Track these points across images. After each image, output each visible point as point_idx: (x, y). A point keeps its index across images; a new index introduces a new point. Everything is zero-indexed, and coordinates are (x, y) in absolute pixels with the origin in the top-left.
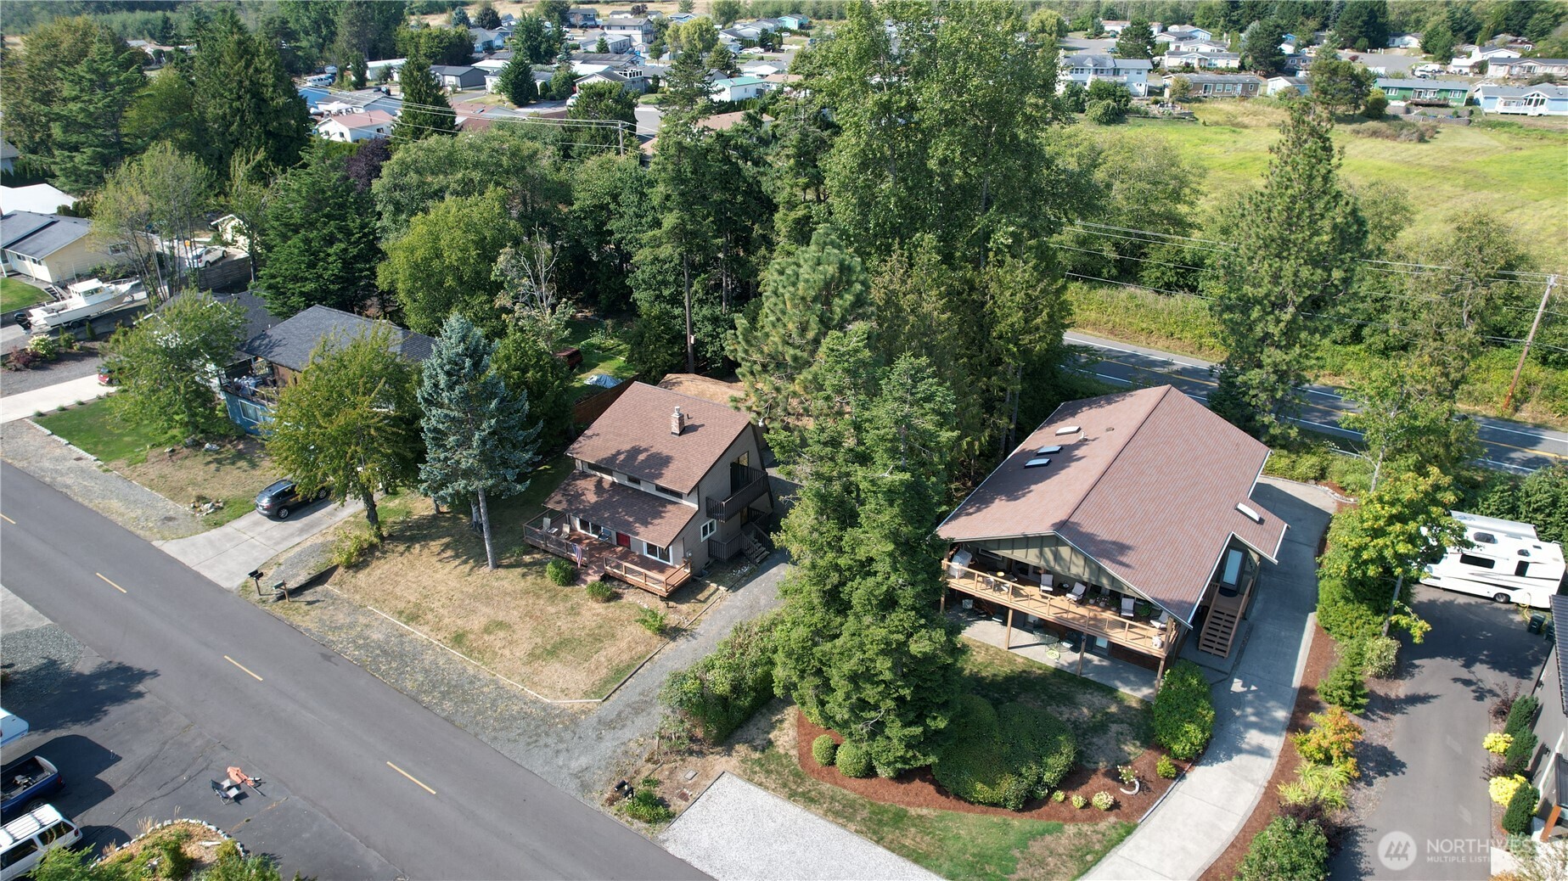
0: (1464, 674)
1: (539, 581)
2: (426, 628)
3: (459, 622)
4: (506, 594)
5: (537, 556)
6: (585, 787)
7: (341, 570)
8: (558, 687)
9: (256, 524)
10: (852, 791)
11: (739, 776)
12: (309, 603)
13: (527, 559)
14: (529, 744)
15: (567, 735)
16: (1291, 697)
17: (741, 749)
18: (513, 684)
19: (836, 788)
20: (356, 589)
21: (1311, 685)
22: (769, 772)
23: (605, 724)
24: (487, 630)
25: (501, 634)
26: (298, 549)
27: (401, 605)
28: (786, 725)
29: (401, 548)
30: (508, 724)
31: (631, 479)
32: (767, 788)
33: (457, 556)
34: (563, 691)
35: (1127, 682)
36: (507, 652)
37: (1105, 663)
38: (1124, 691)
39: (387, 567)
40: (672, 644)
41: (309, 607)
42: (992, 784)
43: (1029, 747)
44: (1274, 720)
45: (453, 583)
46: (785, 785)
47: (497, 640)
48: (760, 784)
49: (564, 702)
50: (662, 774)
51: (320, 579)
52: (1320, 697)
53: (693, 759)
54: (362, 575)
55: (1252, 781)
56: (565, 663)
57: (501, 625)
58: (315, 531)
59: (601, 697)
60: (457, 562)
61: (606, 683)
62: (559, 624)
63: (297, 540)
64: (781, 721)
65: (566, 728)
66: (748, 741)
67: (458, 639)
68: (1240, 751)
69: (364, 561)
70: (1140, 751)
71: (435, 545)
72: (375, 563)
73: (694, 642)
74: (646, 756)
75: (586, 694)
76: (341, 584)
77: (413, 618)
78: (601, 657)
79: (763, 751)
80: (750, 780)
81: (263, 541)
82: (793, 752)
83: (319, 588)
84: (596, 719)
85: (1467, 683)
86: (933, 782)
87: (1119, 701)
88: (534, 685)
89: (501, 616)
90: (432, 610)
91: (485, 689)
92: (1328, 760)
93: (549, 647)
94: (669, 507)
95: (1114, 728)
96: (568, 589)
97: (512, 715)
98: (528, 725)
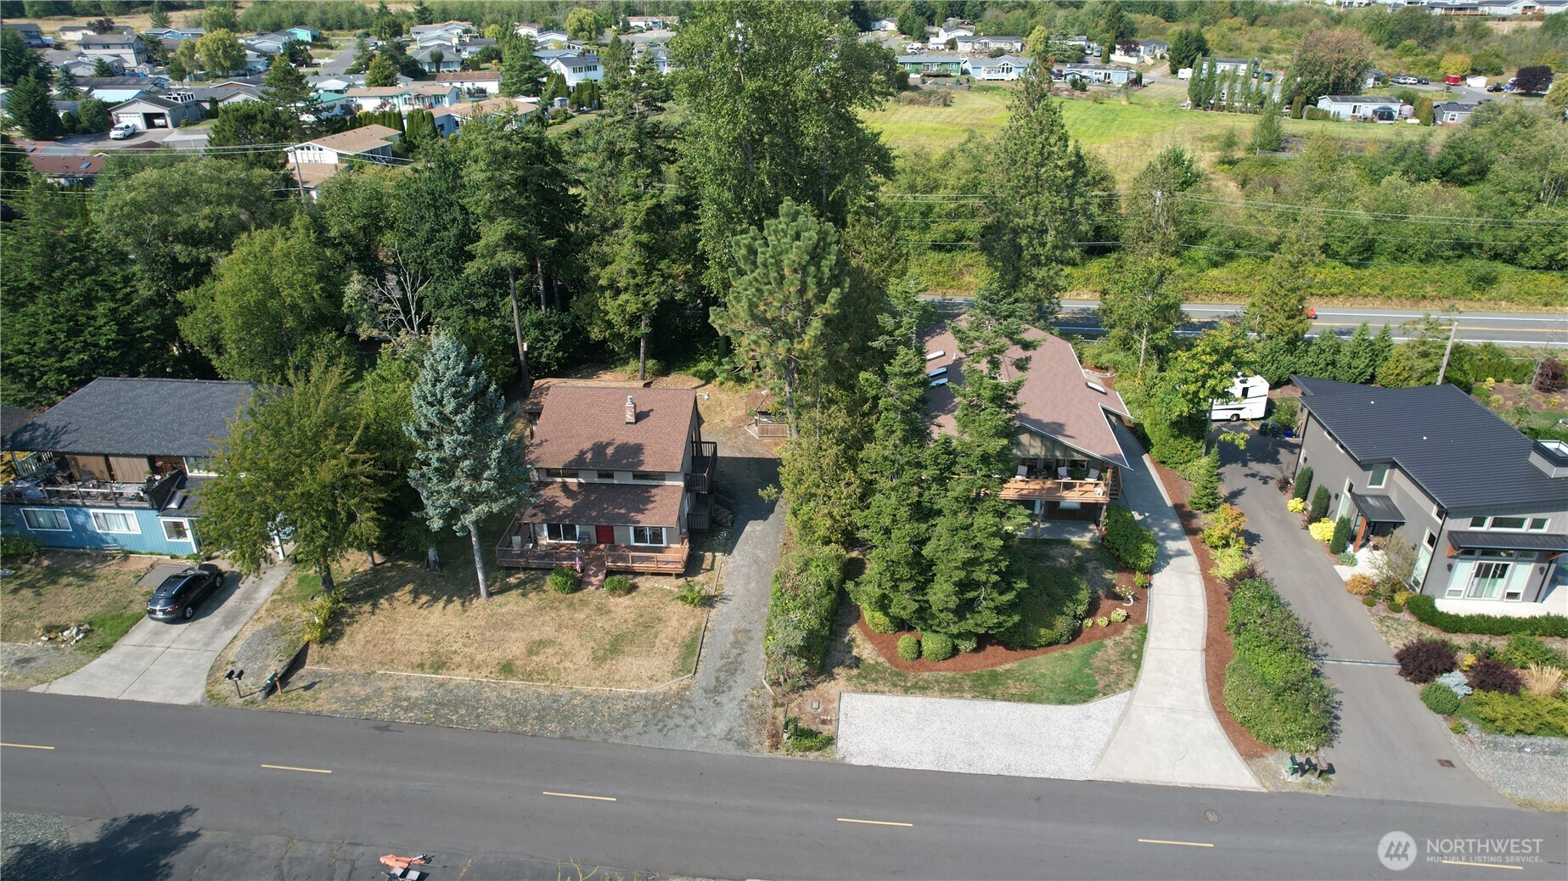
0: (1246, 470)
1: (544, 596)
2: (463, 671)
3: (496, 654)
4: (523, 616)
5: (521, 576)
6: (743, 744)
7: (314, 648)
8: (644, 675)
9: (157, 633)
10: (946, 672)
11: (854, 691)
12: (307, 688)
13: (512, 580)
14: (660, 730)
15: (688, 711)
16: (1173, 513)
17: (840, 671)
18: (596, 689)
19: (935, 673)
20: (349, 660)
21: (1179, 502)
22: (875, 680)
23: (711, 691)
24: (530, 652)
25: (550, 651)
26: (238, 644)
27: (416, 659)
28: (859, 641)
29: (367, 607)
30: (625, 721)
31: (600, 476)
32: (883, 693)
33: (435, 599)
34: (651, 679)
35: (1073, 534)
36: (567, 664)
37: (1047, 525)
38: (1075, 539)
39: (366, 629)
40: (714, 612)
41: (310, 692)
42: (1050, 626)
43: (1060, 592)
44: (1174, 531)
45: (457, 623)
46: (895, 685)
47: (547, 657)
48: (876, 692)
49: (659, 688)
50: (794, 712)
51: (297, 662)
52: (1189, 508)
53: (807, 693)
54: (343, 645)
55: (1192, 573)
56: (635, 655)
57: (542, 643)
58: (244, 619)
59: (689, 672)
60: (441, 604)
61: (685, 659)
62: (599, 625)
63: (230, 634)
64: (853, 640)
65: (681, 707)
66: (841, 663)
67: (507, 669)
68: (1171, 557)
69: (334, 631)
70: (1116, 576)
71: (404, 594)
72: (348, 630)
73: (731, 603)
74: (771, 703)
75: (674, 674)
76: (324, 660)
77: (439, 666)
78: (663, 639)
79: (858, 667)
80: (866, 691)
81: (186, 646)
82: (881, 660)
83: (302, 672)
84: (701, 691)
85: (1253, 475)
86: (1000, 643)
87: (1078, 547)
88: (620, 682)
89: (536, 636)
90: (455, 652)
91: (575, 702)
92: (1227, 545)
93: (608, 647)
94: (654, 491)
95: (1090, 566)
96: (578, 595)
97: (622, 714)
98: (645, 716)
